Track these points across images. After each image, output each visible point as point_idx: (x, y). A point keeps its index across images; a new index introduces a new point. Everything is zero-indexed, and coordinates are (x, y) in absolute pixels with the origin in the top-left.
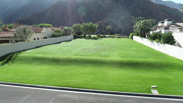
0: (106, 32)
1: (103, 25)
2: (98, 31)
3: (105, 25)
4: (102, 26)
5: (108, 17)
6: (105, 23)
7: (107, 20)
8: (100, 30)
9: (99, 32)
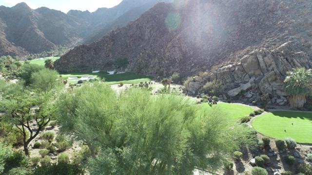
0: (279, 93)
1: (269, 59)
2: (245, 87)
3: (276, 60)
4: (262, 65)
5: (287, 32)
6: (275, 56)
7: (283, 40)
8: (252, 79)
9: (248, 90)
